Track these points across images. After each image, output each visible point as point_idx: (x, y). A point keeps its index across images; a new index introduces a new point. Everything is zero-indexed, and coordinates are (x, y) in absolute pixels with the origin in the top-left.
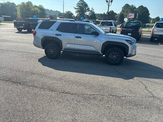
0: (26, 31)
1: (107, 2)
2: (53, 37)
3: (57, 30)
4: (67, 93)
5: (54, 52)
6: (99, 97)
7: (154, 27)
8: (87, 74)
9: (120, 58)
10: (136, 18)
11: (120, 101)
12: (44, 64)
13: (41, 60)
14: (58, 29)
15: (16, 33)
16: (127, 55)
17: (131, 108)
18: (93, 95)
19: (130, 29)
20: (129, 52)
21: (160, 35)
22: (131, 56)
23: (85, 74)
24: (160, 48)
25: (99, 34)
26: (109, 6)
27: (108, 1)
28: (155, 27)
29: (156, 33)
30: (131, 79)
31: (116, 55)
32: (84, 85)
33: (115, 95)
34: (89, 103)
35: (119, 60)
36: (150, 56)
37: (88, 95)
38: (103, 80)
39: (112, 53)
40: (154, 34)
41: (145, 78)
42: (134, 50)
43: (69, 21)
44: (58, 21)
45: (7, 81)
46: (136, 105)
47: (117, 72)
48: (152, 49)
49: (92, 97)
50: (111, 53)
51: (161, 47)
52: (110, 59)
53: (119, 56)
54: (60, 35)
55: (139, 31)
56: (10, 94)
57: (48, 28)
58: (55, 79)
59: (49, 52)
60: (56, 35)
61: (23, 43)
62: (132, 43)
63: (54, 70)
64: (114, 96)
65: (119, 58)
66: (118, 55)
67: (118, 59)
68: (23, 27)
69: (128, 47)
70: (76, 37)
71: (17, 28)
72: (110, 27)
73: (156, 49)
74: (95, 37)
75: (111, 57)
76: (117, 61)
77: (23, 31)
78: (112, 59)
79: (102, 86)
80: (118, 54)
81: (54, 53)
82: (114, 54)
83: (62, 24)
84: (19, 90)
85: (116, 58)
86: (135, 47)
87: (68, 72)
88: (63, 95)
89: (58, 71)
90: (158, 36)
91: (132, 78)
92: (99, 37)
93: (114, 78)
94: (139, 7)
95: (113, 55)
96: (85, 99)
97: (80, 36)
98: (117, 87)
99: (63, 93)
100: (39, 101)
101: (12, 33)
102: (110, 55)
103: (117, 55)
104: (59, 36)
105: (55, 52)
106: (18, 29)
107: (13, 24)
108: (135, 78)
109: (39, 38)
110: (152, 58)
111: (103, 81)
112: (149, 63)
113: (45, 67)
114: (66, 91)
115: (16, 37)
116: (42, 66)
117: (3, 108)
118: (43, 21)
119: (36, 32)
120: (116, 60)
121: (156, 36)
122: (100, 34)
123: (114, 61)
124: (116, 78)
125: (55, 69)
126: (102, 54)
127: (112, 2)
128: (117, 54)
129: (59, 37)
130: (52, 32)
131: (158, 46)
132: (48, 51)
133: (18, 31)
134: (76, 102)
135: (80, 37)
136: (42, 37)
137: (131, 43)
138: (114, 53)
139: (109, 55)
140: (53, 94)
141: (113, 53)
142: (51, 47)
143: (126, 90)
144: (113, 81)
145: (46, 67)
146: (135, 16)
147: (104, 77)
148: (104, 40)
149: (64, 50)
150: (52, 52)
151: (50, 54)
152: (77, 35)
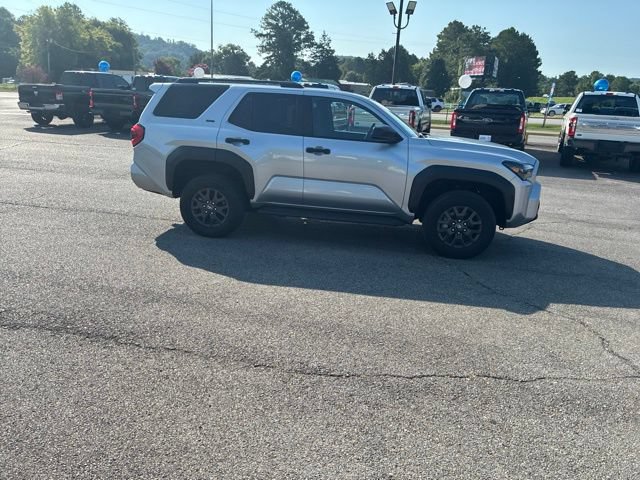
0: (69, 121)
1: (393, 12)
2: (217, 151)
3: (231, 120)
4: (316, 372)
5: (220, 210)
6: (447, 386)
7: (575, 112)
8: (370, 295)
9: (480, 230)
10: (490, 76)
11: (531, 398)
12: (186, 260)
13: (165, 242)
14: (235, 119)
15: (29, 130)
16: (508, 221)
17: (577, 424)
18: (419, 377)
19: (487, 120)
20: (517, 210)
21: (600, 143)
22: (521, 221)
23: (363, 297)
24: (603, 191)
25: (402, 139)
26: (399, 28)
27: (398, 11)
28: (578, 110)
29: (585, 135)
30: (542, 312)
31: (465, 218)
32: (373, 340)
33: (500, 374)
34: (416, 409)
35: (477, 238)
36: (573, 220)
37: (399, 377)
38: (439, 317)
39: (452, 211)
40: (576, 136)
41: (588, 308)
42: (532, 201)
43: (279, 87)
44: (232, 85)
45: (58, 330)
46: (591, 411)
47: (478, 283)
48: (576, 194)
49: (418, 384)
50: (446, 213)
51: (604, 185)
52: (444, 234)
53: (480, 222)
54: (246, 142)
55: (521, 128)
56: (91, 386)
57: (194, 114)
58: (248, 316)
59: (198, 211)
60: (229, 141)
61: (70, 171)
62: (525, 172)
63: (235, 282)
64: (500, 378)
65: (475, 231)
66: (475, 219)
67: (474, 235)
68: (57, 106)
69: (511, 187)
70: (310, 150)
71: (31, 111)
72: (413, 112)
73: (591, 196)
74: (382, 149)
75: (446, 226)
76: (470, 244)
77: (56, 121)
78: (451, 233)
79: (442, 340)
80: (474, 214)
81: (218, 215)
82: (458, 215)
83: (251, 97)
84: (120, 367)
85: (468, 232)
86: (534, 190)
87: (294, 291)
88: (307, 381)
89: (250, 285)
90: (591, 147)
91: (541, 309)
92: (400, 151)
93: (475, 308)
94: (501, 33)
95: (455, 218)
96: (394, 393)
97: (325, 147)
98: (500, 343)
99: (302, 372)
100: (219, 410)
101: (11, 130)
102: (443, 219)
103: (470, 218)
104: (241, 144)
105: (222, 208)
106: (35, 117)
107: (16, 95)
108: (554, 307)
109: (159, 155)
110: (587, 230)
111: (441, 323)
112: (581, 248)
113: (192, 269)
114: (310, 365)
115: (34, 148)
116: (181, 265)
117: (79, 446)
118: (171, 87)
119: (144, 128)
120: (466, 239)
121: (582, 145)
122: (405, 139)
123: (458, 243)
124: (484, 309)
125: (239, 278)
126: (413, 214)
127: (410, 12)
128: (472, 216)
129: (240, 150)
130: (210, 131)
131: (592, 181)
132: (193, 208)
133: (33, 124)
134: (365, 407)
135: (327, 152)
136: (172, 148)
137: (522, 175)
138: (460, 211)
139: (440, 222)
140: (266, 378)
141: (456, 211)
142: (208, 190)
143: (536, 353)
144: (478, 320)
145: (198, 269)
146: (489, 67)
147: (437, 304)
148: (420, 162)
149: (259, 200)
150: (210, 211)
151: (201, 218)
152: (314, 142)
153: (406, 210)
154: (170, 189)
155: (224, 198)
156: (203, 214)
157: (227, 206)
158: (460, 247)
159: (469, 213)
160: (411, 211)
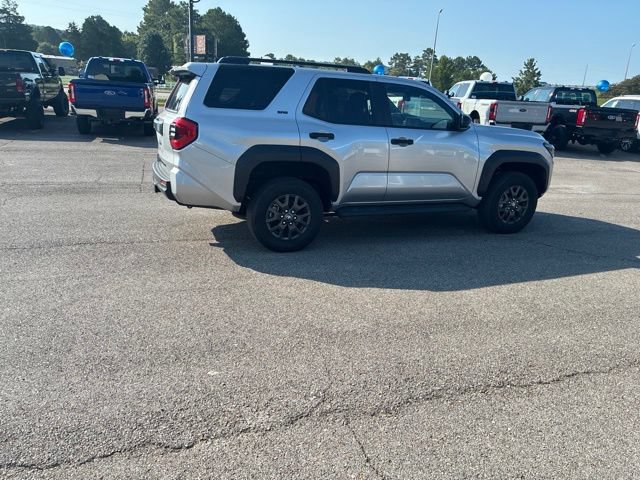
2: (301, 148)
3: (305, 112)
5: (299, 218)
9: (527, 206)
14: (313, 108)
31: (518, 197)
35: (524, 213)
52: (502, 213)
53: (527, 199)
57: (262, 104)
59: (275, 223)
60: (314, 136)
65: (523, 207)
66: (524, 196)
67: (523, 211)
70: (395, 142)
78: (506, 211)
80: (524, 192)
81: (299, 225)
82: (513, 194)
83: (322, 83)
85: (519, 209)
95: (511, 197)
97: (408, 139)
103: (521, 197)
105: (303, 216)
118: (221, 68)
119: (197, 124)
120: (517, 214)
123: (512, 219)
126: (480, 198)
128: (523, 194)
135: (410, 142)
138: (515, 190)
141: (512, 191)
142: (287, 197)
148: (488, 147)
149: (342, 201)
150: (288, 221)
151: (278, 231)
152: (398, 134)
153: (475, 195)
154: (238, 201)
155: (305, 204)
156: (282, 225)
157: (309, 213)
158: (512, 223)
159: (521, 192)
160: (479, 195)
